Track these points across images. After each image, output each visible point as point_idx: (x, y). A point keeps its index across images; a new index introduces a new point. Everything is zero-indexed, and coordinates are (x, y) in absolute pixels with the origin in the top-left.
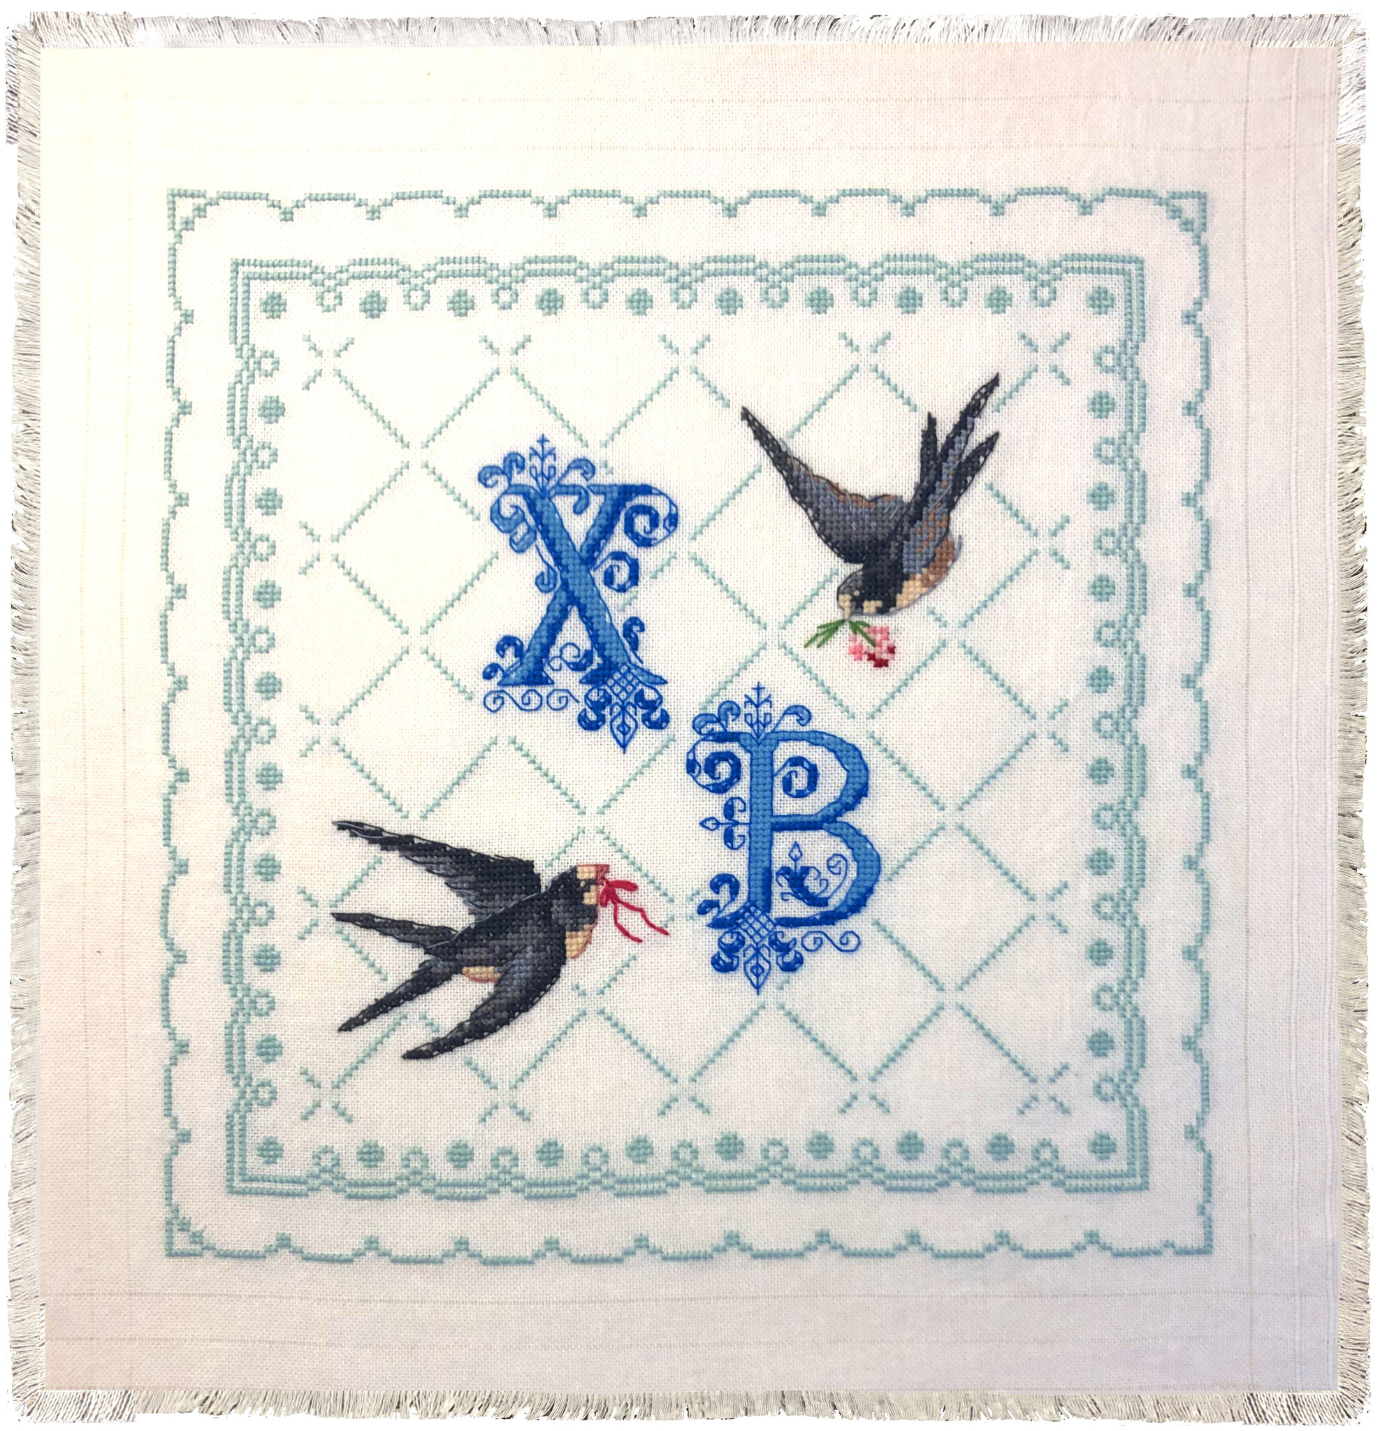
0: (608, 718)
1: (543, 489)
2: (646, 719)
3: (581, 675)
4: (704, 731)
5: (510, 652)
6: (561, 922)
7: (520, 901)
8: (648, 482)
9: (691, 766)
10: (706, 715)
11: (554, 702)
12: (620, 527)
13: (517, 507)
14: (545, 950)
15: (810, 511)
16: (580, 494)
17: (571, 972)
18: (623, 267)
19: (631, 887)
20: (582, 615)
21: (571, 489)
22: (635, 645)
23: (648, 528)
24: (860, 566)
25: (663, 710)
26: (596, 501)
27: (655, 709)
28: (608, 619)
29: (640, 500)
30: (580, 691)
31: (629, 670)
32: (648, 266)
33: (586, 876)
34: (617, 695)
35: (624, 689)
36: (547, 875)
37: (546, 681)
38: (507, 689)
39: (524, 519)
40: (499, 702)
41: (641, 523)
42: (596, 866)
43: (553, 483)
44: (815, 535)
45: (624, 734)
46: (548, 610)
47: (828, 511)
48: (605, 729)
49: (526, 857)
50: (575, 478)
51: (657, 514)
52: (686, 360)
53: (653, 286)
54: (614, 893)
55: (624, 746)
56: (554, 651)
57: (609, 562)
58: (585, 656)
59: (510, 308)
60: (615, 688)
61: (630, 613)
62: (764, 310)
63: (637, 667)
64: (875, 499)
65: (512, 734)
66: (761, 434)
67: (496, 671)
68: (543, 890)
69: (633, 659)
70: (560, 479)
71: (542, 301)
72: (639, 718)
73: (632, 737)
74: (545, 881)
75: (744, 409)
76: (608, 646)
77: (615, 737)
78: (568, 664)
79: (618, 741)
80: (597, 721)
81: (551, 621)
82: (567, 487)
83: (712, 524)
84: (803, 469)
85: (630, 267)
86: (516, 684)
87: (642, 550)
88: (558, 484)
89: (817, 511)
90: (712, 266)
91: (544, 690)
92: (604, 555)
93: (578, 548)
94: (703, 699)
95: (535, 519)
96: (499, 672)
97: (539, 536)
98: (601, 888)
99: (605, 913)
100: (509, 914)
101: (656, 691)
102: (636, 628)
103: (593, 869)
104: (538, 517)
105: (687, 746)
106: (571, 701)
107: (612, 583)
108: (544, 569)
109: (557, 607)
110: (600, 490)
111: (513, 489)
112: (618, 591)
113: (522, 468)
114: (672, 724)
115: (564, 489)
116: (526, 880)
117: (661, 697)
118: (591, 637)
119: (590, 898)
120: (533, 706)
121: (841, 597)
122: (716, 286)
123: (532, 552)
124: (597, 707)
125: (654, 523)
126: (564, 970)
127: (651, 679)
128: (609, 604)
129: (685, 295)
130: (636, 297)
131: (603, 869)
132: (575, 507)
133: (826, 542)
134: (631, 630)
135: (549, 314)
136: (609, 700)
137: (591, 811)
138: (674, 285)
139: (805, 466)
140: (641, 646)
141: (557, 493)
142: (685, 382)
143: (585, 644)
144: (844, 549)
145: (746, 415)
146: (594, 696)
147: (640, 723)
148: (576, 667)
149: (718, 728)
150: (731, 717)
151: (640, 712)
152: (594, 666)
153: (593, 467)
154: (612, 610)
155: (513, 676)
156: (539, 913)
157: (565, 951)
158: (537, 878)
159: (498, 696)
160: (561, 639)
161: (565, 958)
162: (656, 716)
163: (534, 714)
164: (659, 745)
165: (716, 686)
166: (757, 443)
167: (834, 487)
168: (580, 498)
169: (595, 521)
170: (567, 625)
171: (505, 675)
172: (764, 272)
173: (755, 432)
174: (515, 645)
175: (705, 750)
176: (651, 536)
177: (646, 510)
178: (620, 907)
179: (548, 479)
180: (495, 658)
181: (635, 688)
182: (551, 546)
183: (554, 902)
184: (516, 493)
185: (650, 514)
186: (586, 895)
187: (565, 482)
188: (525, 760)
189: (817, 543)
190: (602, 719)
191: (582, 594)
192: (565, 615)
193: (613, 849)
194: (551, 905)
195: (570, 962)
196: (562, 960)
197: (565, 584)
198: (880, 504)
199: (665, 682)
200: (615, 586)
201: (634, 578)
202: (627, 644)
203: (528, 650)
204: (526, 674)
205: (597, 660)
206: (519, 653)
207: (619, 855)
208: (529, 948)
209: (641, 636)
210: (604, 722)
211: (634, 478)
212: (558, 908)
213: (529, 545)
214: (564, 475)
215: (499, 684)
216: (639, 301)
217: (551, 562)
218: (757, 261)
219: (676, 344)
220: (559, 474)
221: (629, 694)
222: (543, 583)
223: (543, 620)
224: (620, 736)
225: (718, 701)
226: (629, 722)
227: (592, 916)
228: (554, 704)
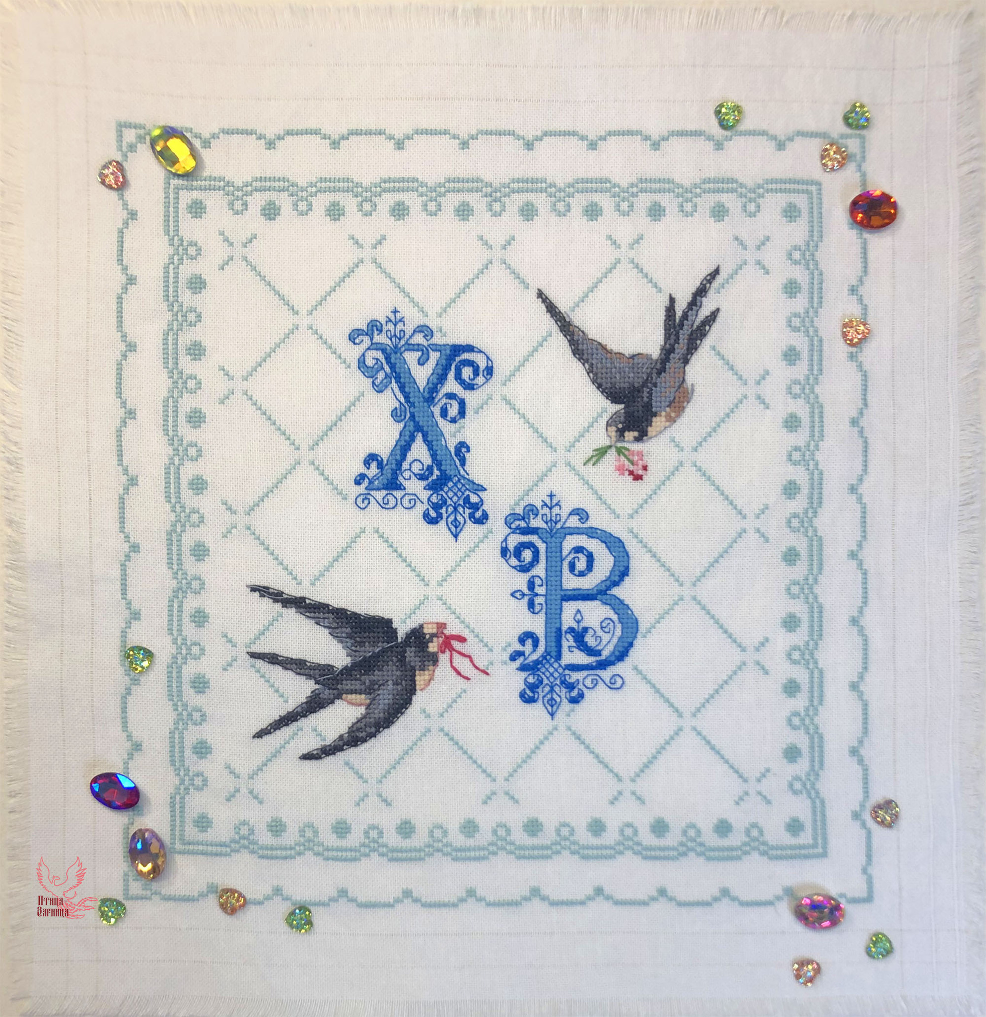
0: (445, 516)
1: (396, 347)
2: (471, 516)
3: (425, 483)
4: (513, 526)
5: (374, 465)
6: (412, 664)
7: (383, 648)
8: (471, 343)
9: (504, 552)
10: (515, 514)
11: (406, 502)
12: (451, 375)
13: (377, 359)
14: (401, 684)
15: (586, 365)
16: (422, 350)
17: (419, 700)
18: (452, 185)
19: (462, 640)
20: (425, 440)
21: (416, 347)
22: (463, 462)
23: (472, 376)
24: (622, 406)
25: (483, 510)
26: (434, 356)
27: (478, 509)
28: (443, 443)
29: (465, 356)
30: (424, 495)
31: (459, 480)
32: (470, 185)
33: (430, 631)
34: (451, 499)
35: (456, 494)
36: (402, 629)
37: (399, 487)
38: (372, 493)
39: (382, 368)
40: (366, 502)
41: (467, 372)
42: (437, 623)
43: (402, 342)
44: (590, 383)
45: (456, 527)
46: (400, 435)
47: (599, 365)
48: (442, 524)
49: (387, 616)
50: (419, 339)
51: (478, 366)
52: (498, 254)
53: (473, 199)
54: (450, 644)
55: (456, 536)
56: (405, 465)
57: (444, 401)
58: (428, 469)
59: (371, 215)
60: (449, 493)
61: (459, 438)
62: (554, 218)
63: (464, 478)
64: (633, 357)
65: (376, 526)
66: (551, 309)
67: (364, 479)
68: (400, 640)
69: (462, 472)
70: (408, 340)
71: (394, 210)
72: (466, 515)
73: (461, 530)
74: (401, 635)
75: (539, 290)
76: (443, 463)
77: (450, 529)
78: (415, 475)
79: (452, 533)
80: (437, 518)
81: (403, 443)
82: (414, 345)
83: (517, 374)
84: (581, 334)
85: (457, 185)
86: (378, 489)
87: (468, 392)
88: (406, 343)
89: (592, 365)
90: (516, 186)
91: (398, 494)
92: (440, 395)
93: (422, 390)
94: (512, 502)
95: (391, 368)
96: (366, 480)
97: (393, 380)
98: (441, 640)
99: (444, 658)
100: (376, 657)
101: (478, 495)
102: (464, 450)
103: (435, 626)
104: (392, 367)
105: (501, 537)
106: (418, 502)
107: (446, 416)
108: (397, 405)
109: (407, 433)
110: (437, 348)
111: (374, 346)
112: (451, 422)
113: (381, 331)
114: (490, 521)
115: (411, 347)
116: (388, 633)
117: (482, 500)
118: (432, 456)
119: (433, 647)
120: (391, 505)
121: (609, 428)
122: (519, 199)
123: (388, 392)
124: (437, 507)
125: (476, 373)
126: (414, 698)
127: (476, 487)
128: (444, 432)
129: (497, 207)
130: (462, 208)
131: (442, 626)
132: (419, 360)
133: (598, 388)
134: (461, 451)
135: (399, 220)
136: (445, 502)
137: (433, 583)
138: (489, 199)
139: (583, 332)
140: (468, 463)
141: (404, 351)
142: (496, 270)
143: (428, 461)
144: (611, 393)
145: (540, 294)
146: (434, 499)
147: (467, 519)
148: (422, 477)
149: (523, 524)
150: (532, 516)
151: (468, 511)
152: (434, 477)
153: (432, 332)
154: (447, 435)
155: (376, 482)
156: (397, 657)
157: (415, 685)
158: (395, 632)
159: (366, 498)
160: (410, 457)
161: (415, 690)
162: (478, 514)
163: (392, 511)
164: (481, 535)
165: (521, 493)
166: (549, 315)
167: (604, 348)
168: (423, 354)
169: (434, 370)
170: (414, 446)
171: (371, 482)
172: (553, 190)
173: (547, 307)
174: (377, 460)
175: (514, 540)
176: (474, 382)
177: (470, 363)
178: (455, 654)
179: (400, 339)
180: (363, 470)
181: (463, 494)
182: (402, 388)
183: (408, 649)
184: (376, 349)
185: (473, 366)
186: (430, 645)
187: (412, 341)
188: (385, 545)
189: (593, 388)
190: (440, 516)
191: (425, 424)
192: (412, 438)
193: (449, 611)
194: (406, 652)
195: (418, 692)
196: (412, 691)
197: (413, 416)
198: (636, 361)
199: (485, 490)
200: (449, 418)
201: (462, 413)
202: (457, 462)
203: (387, 465)
204: (385, 481)
205: (436, 472)
206: (380, 466)
207: (453, 616)
208: (390, 682)
209: (467, 455)
210: (442, 518)
211: (462, 340)
212: (410, 653)
213: (386, 387)
214: (411, 337)
215: (366, 488)
216: (464, 211)
217: (403, 400)
218: (548, 181)
219: (491, 242)
220: (407, 336)
221: (459, 498)
222: (396, 416)
223: (397, 442)
224: (453, 529)
225: (523, 504)
226: (460, 518)
227: (435, 660)
228: (406, 504)
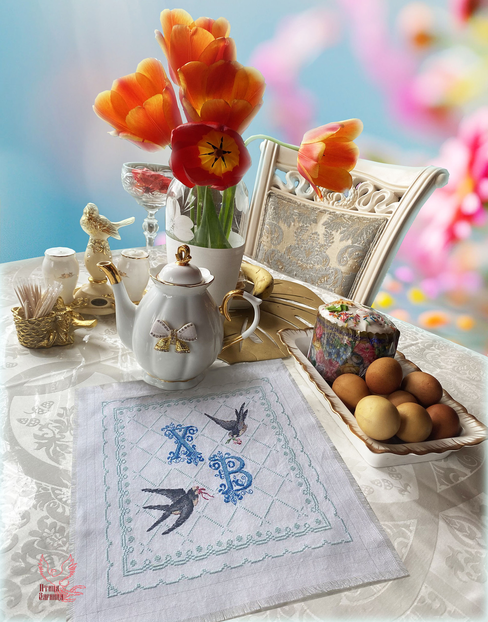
0: (192, 461)
1: (173, 430)
2: (200, 460)
3: (186, 455)
4: (211, 460)
5: (172, 454)
6: (191, 499)
7: (182, 496)
8: (192, 425)
9: (210, 466)
10: (211, 457)
12: (188, 432)
14: (189, 505)
15: (220, 425)
16: (180, 429)
19: (204, 489)
20: (184, 446)
24: (231, 431)
25: (203, 458)
26: (183, 430)
28: (189, 446)
30: (186, 458)
31: (195, 453)
33: (194, 489)
34: (193, 457)
37: (180, 457)
38: (173, 460)
39: (170, 434)
41: (192, 431)
46: (178, 446)
47: (223, 424)
48: (192, 463)
50: (178, 427)
52: (193, 409)
53: (185, 401)
54: (201, 491)
56: (180, 452)
57: (187, 438)
58: (186, 452)
59: (163, 407)
61: (193, 444)
62: (204, 401)
64: (231, 421)
65: (175, 467)
66: (209, 416)
67: (170, 458)
68: (186, 493)
69: (195, 451)
73: (198, 464)
76: (190, 450)
77: (195, 464)
83: (204, 430)
87: (193, 435)
90: (194, 397)
91: (179, 459)
93: (181, 437)
94: (209, 455)
97: (174, 436)
98: (198, 491)
99: (200, 496)
100: (180, 499)
103: (196, 487)
104: (173, 433)
105: (209, 463)
106: (185, 460)
108: (176, 440)
110: (183, 428)
111: (168, 430)
113: (169, 427)
114: (205, 460)
115: (177, 429)
116: (182, 492)
117: (201, 456)
118: (186, 449)
119: (196, 493)
120: (178, 462)
121: (229, 435)
122: (196, 399)
123: (173, 438)
125: (194, 431)
127: (199, 454)
129: (191, 401)
130: (183, 403)
131: (198, 487)
132: (179, 431)
133: (224, 428)
134: (194, 447)
137: (193, 477)
139: (217, 419)
140: (196, 449)
142: (194, 412)
144: (228, 429)
145: (206, 414)
146: (189, 458)
148: (184, 454)
149: (213, 459)
150: (215, 457)
151: (198, 459)
152: (188, 453)
153: (182, 425)
154: (189, 444)
156: (187, 498)
157: (193, 504)
158: (184, 491)
159: (171, 462)
160: (181, 450)
161: (193, 506)
162: (201, 459)
163: (178, 464)
164: (203, 464)
165: (211, 453)
167: (223, 421)
169: (183, 432)
170: (182, 448)
171: (172, 458)
173: (207, 416)
175: (212, 463)
176: (194, 433)
177: (192, 429)
178: (203, 494)
179: (174, 428)
180: (169, 455)
182: (176, 437)
188: (178, 471)
191: (183, 443)
192: (181, 446)
196: (192, 506)
197: (180, 442)
199: (202, 454)
200: (189, 441)
201: (192, 439)
202: (193, 449)
204: (175, 457)
206: (174, 454)
207: (200, 484)
208: (186, 506)
209: (196, 447)
211: (189, 426)
212: (190, 496)
215: (171, 460)
218: (202, 395)
219: (191, 407)
220: (176, 427)
221: (196, 457)
222: (176, 443)
223: (177, 448)
225: (212, 455)
226: (196, 461)
227: (197, 496)
228: (182, 461)
